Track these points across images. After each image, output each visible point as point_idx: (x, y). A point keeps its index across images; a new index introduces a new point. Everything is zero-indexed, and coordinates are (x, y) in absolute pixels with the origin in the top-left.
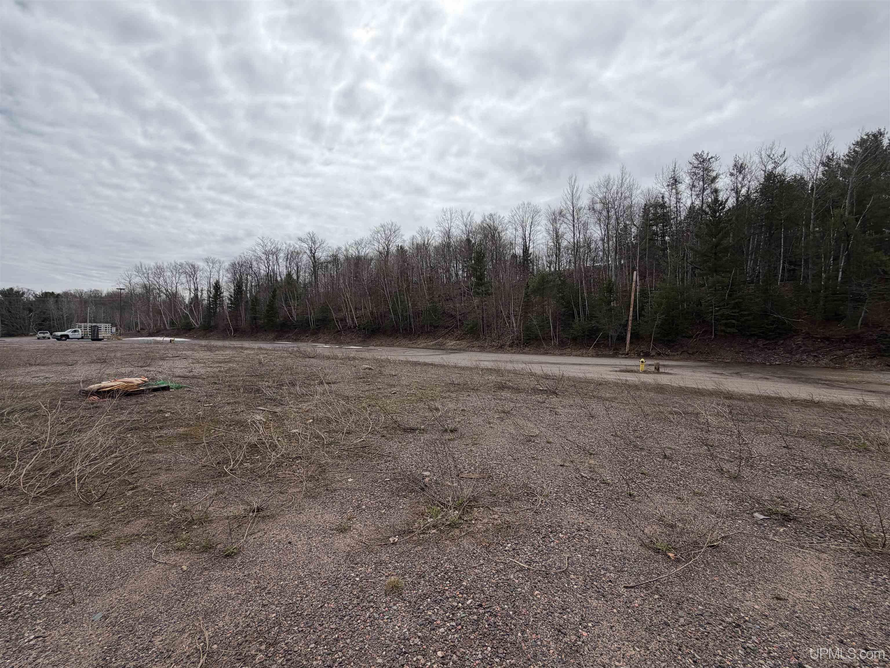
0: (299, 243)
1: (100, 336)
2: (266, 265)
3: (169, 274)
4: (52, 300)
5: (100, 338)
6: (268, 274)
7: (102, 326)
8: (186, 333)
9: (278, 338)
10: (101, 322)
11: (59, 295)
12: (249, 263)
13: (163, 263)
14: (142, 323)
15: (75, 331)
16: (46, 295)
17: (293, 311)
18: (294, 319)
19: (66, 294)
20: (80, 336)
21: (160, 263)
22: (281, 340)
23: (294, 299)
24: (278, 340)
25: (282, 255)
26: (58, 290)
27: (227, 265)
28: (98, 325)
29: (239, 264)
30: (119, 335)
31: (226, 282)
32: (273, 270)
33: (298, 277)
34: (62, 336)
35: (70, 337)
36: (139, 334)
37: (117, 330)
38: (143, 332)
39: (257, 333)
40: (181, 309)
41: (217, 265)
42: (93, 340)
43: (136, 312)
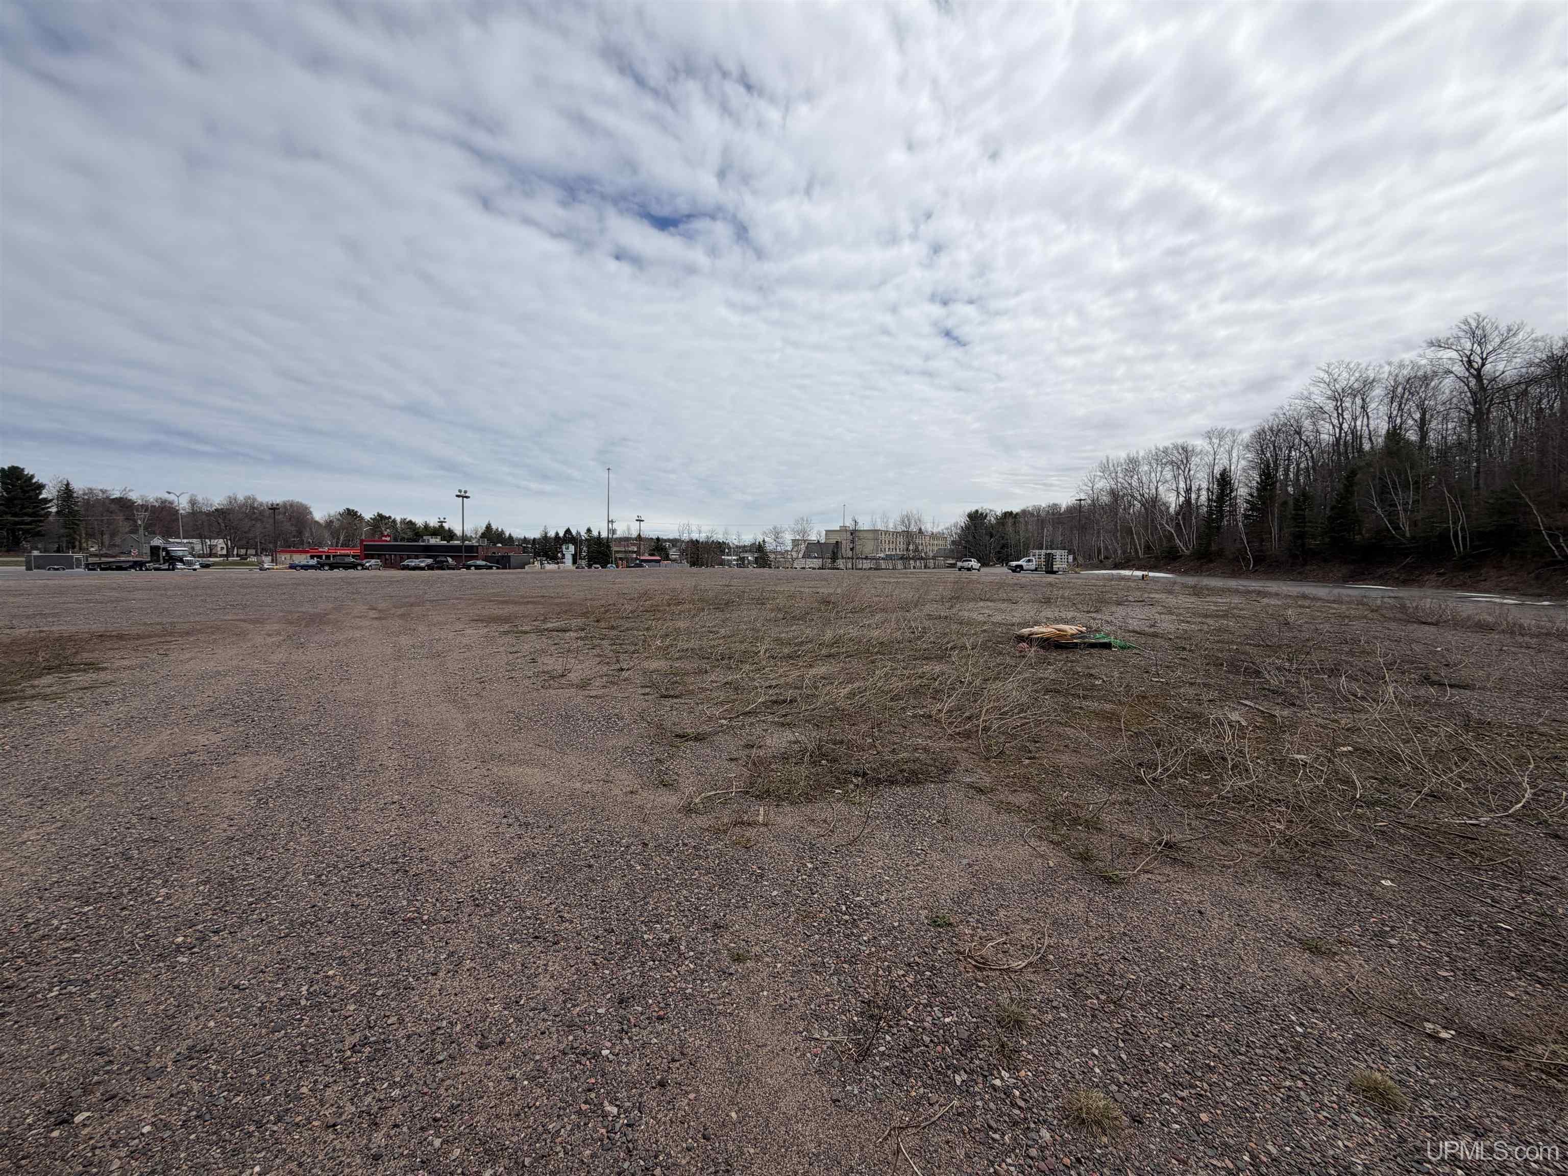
0: (1431, 353)
1: (1055, 568)
2: (1336, 422)
3: (1146, 468)
4: (1010, 521)
5: (1055, 569)
6: (1338, 440)
7: (1058, 553)
8: (1169, 564)
9: (1356, 576)
10: (1057, 548)
11: (1017, 514)
12: (1295, 425)
13: (1137, 452)
14: (1106, 548)
15: (1029, 561)
16: (1008, 515)
17: (1402, 515)
18: (1404, 536)
19: (1024, 512)
20: (1033, 567)
21: (1133, 454)
22: (1364, 581)
23: (1406, 487)
24: (1356, 581)
25: (1378, 391)
26: (1016, 509)
27: (1246, 436)
28: (1053, 551)
29: (1272, 430)
30: (1077, 565)
31: (1244, 470)
32: (1353, 431)
33: (1424, 436)
34: (1017, 566)
35: (1025, 568)
36: (1101, 565)
37: (1075, 559)
38: (1106, 562)
39: (1304, 565)
40: (1161, 524)
41: (1228, 441)
42: (1047, 572)
43: (1099, 533)
